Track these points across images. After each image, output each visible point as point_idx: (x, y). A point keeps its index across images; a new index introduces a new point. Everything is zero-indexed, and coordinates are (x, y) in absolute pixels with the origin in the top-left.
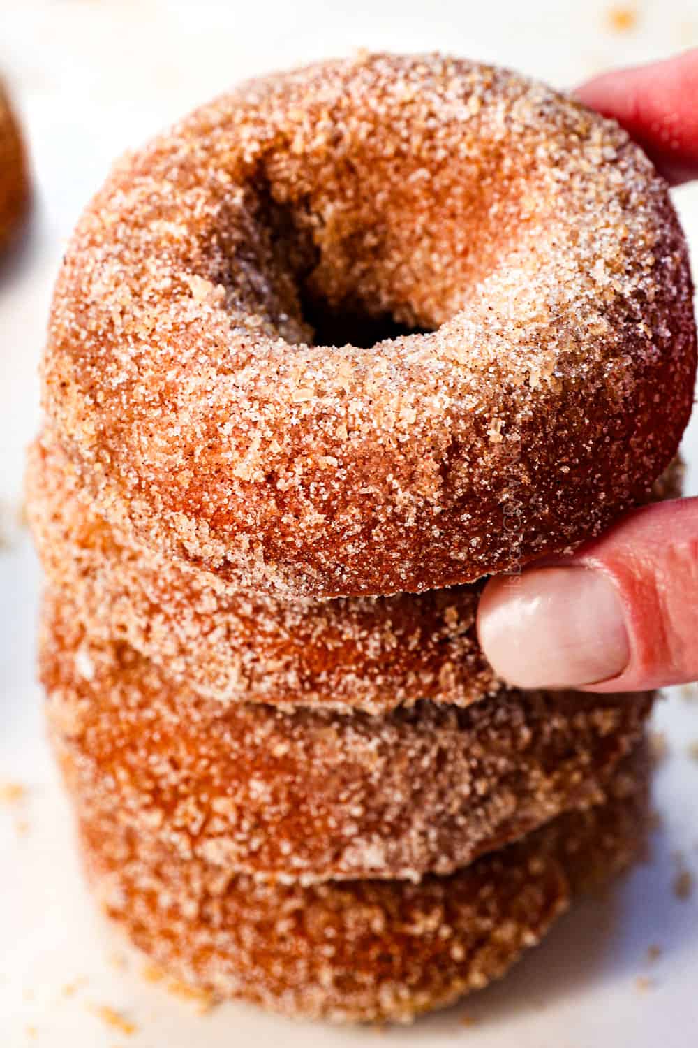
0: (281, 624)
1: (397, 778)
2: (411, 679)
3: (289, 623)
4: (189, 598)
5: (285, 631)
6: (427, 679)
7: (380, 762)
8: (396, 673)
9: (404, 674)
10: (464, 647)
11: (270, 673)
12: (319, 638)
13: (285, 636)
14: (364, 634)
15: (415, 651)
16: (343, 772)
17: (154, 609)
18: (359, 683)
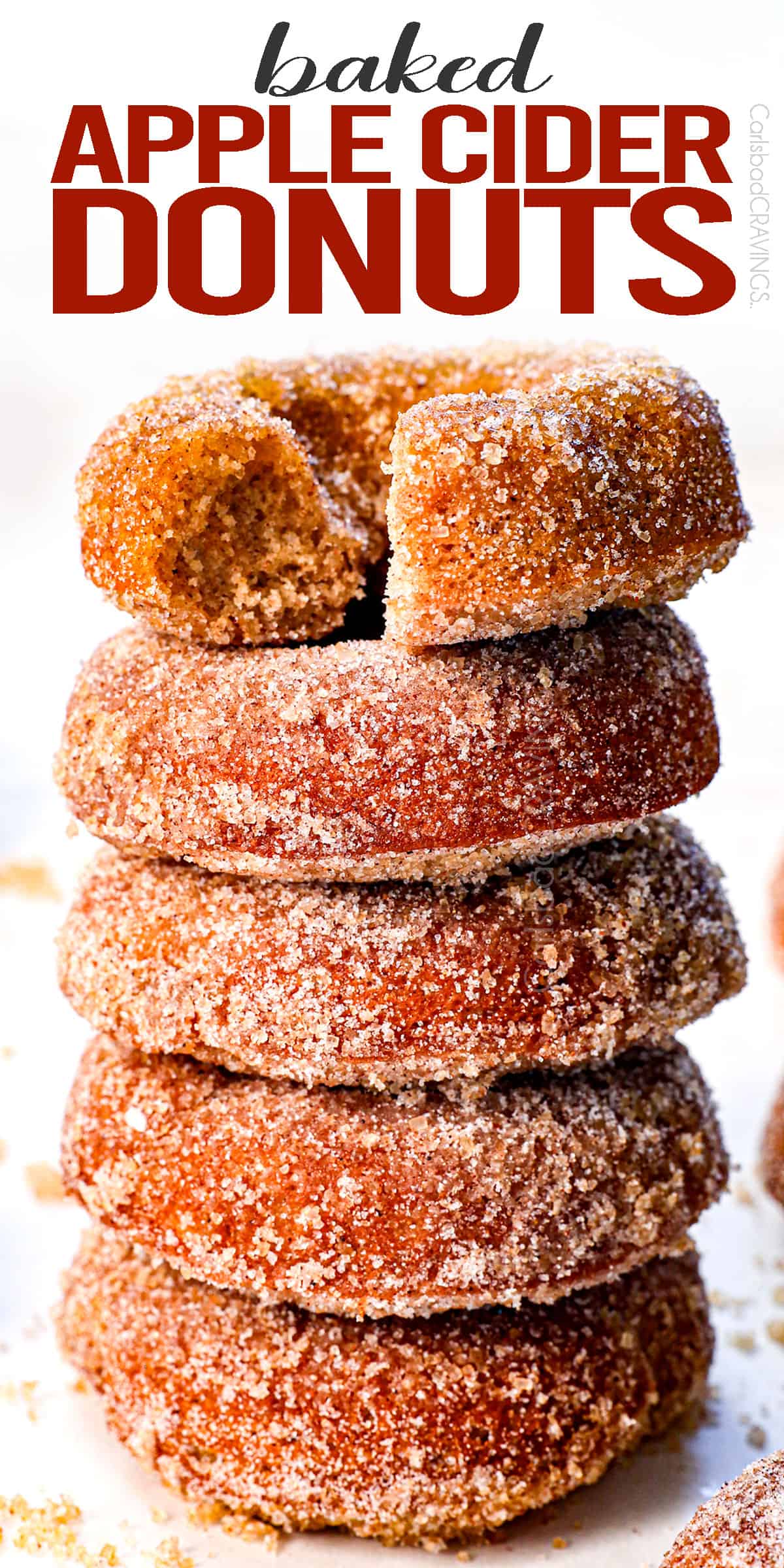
0: (373, 967)
1: (496, 1167)
2: (512, 1031)
3: (383, 964)
4: (272, 955)
5: (379, 974)
6: (528, 1030)
7: (478, 1149)
8: (495, 1021)
9: (504, 1024)
10: (564, 994)
11: (364, 1026)
12: (414, 981)
13: (379, 982)
14: (462, 971)
15: (514, 995)
16: (438, 1160)
17: (230, 982)
18: (459, 1033)
